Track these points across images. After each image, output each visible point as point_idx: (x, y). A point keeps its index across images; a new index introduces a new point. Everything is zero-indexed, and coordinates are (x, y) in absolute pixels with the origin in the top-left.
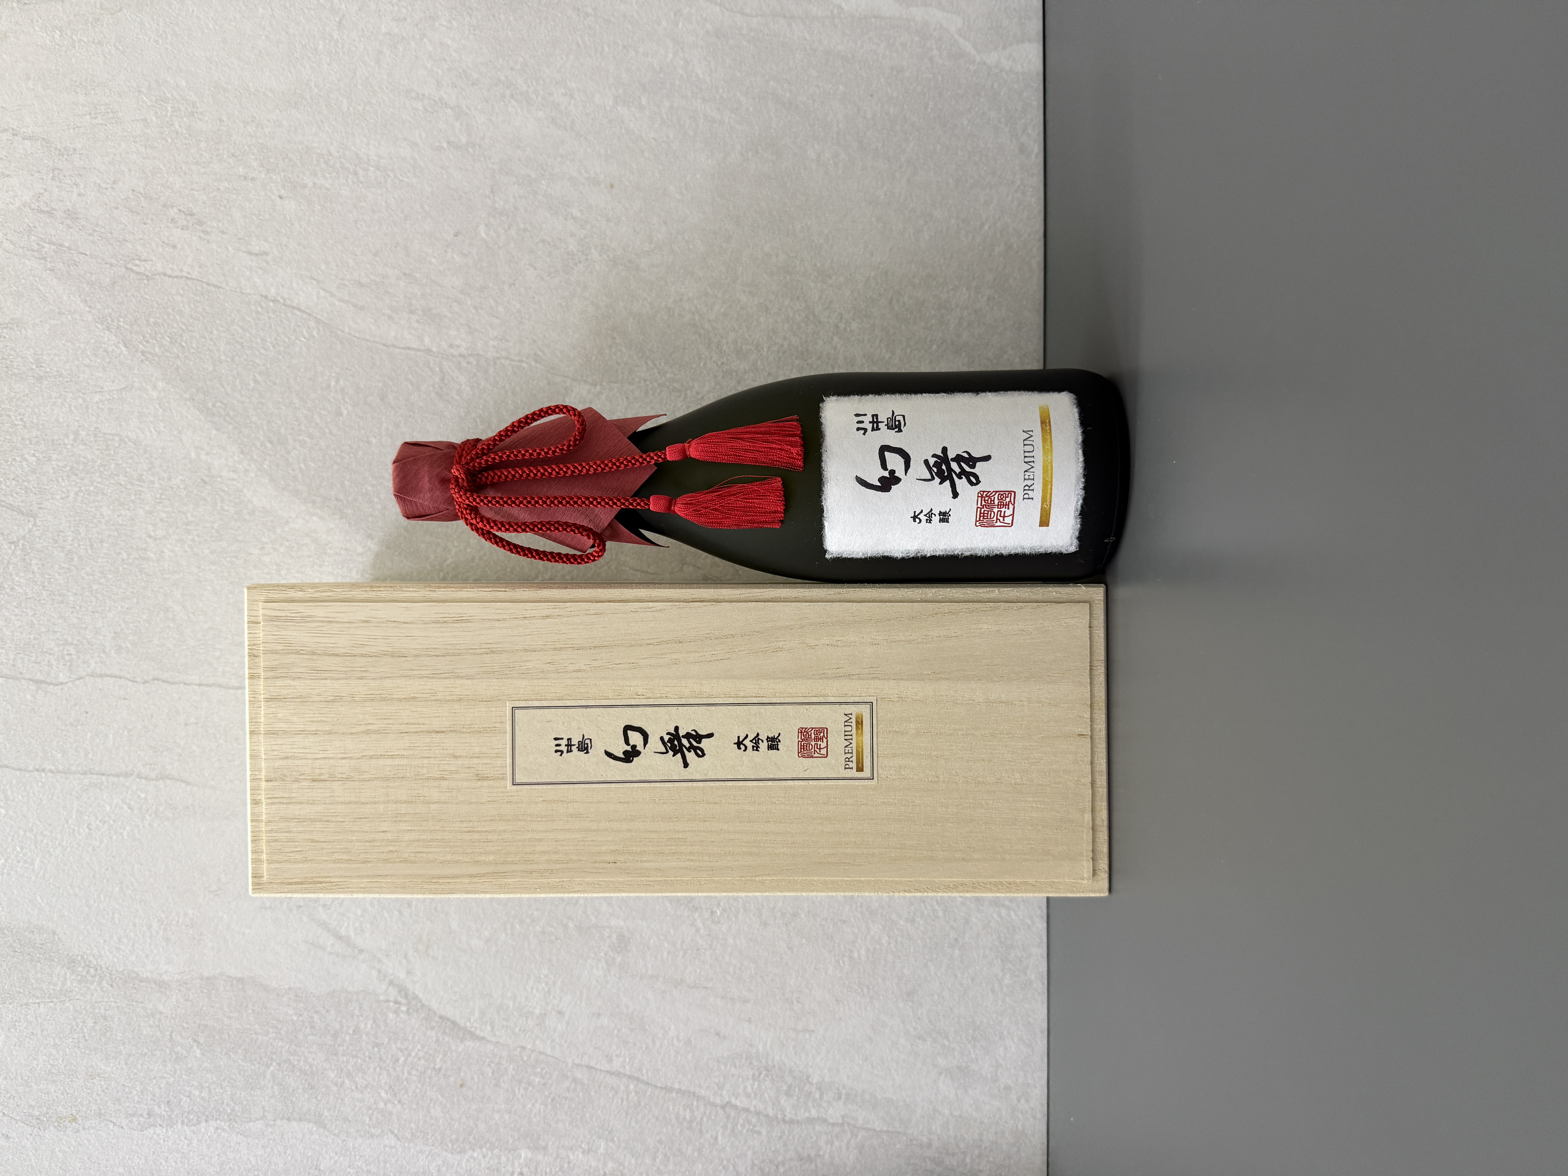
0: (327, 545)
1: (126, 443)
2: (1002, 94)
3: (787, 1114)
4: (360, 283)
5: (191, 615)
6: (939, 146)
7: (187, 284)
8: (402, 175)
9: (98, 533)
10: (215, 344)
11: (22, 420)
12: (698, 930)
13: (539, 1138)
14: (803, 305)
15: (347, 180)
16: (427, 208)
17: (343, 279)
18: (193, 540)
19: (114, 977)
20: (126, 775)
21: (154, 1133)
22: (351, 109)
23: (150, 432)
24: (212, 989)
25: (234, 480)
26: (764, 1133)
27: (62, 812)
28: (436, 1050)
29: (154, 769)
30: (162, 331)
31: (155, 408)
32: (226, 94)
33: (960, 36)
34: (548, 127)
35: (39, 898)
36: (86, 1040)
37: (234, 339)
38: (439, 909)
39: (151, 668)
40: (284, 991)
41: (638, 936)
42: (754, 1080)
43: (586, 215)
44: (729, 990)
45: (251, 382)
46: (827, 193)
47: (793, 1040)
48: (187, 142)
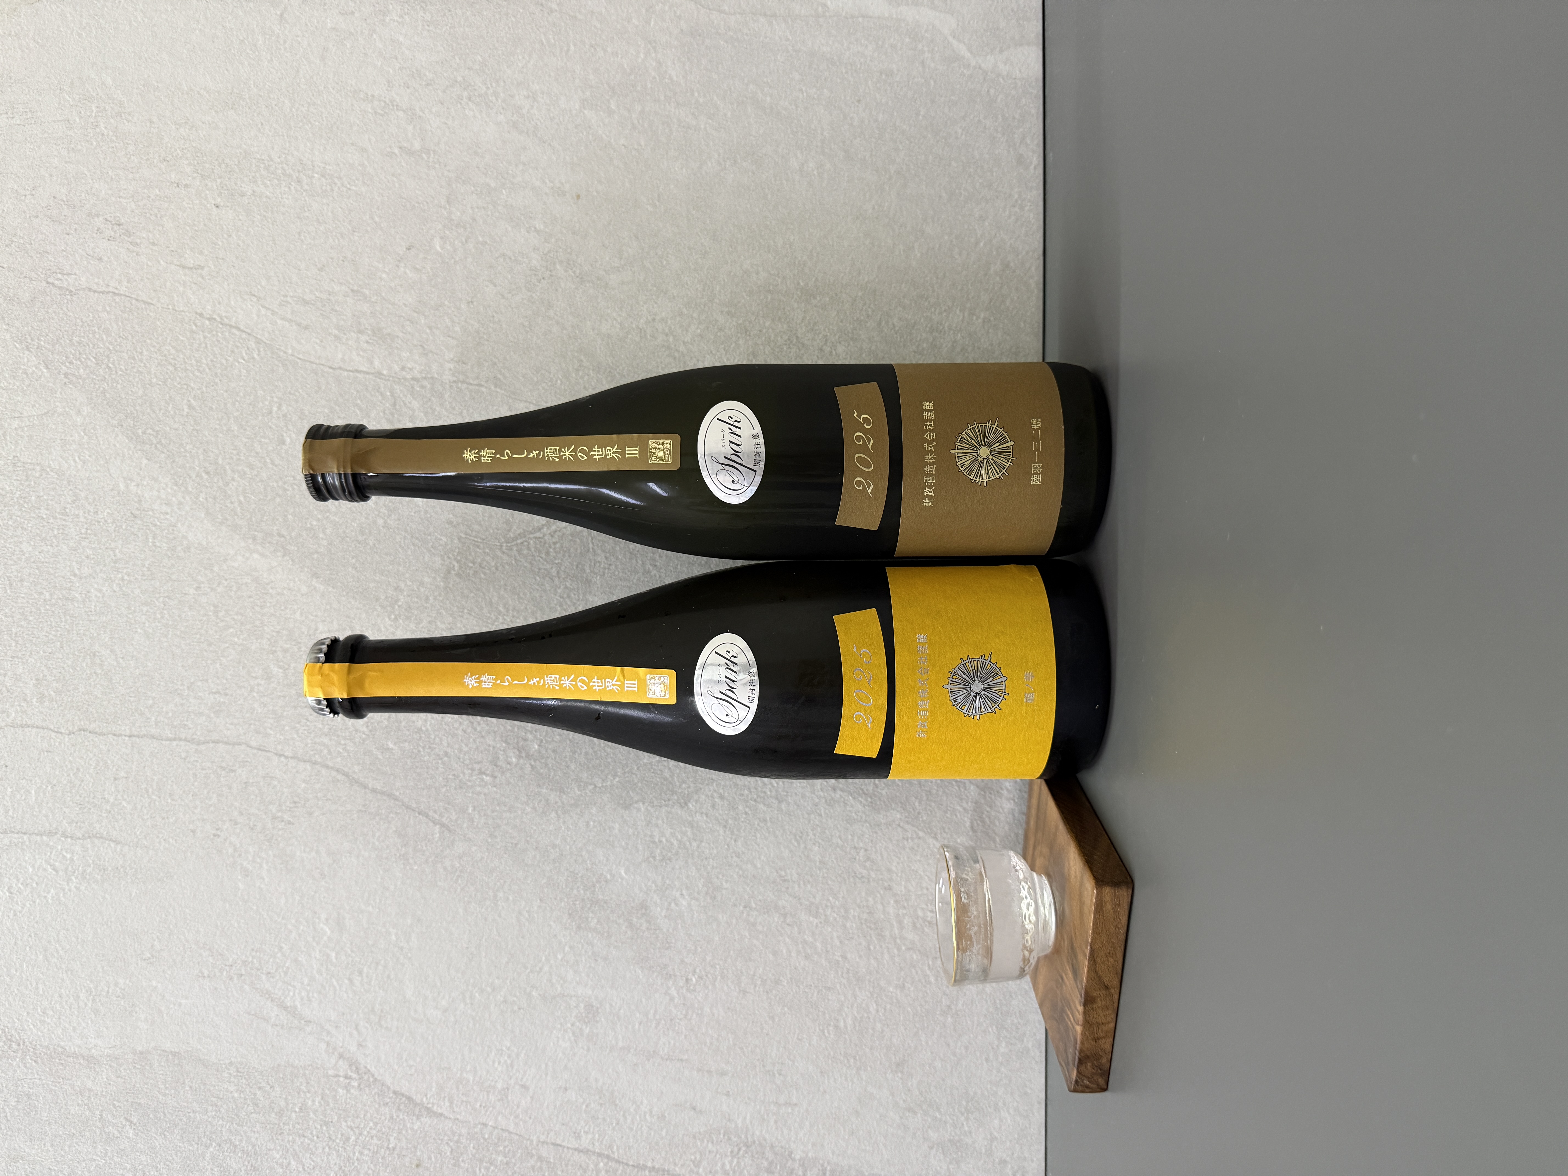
0: (268, 584)
1: (47, 473)
2: (999, 100)
4: (303, 299)
5: (121, 661)
6: (931, 157)
7: (114, 300)
8: (349, 184)
9: (18, 571)
12: (672, 999)
14: (785, 326)
15: (289, 188)
16: (377, 219)
17: (285, 296)
18: (122, 579)
19: (38, 1052)
20: (50, 834)
22: (294, 110)
23: (74, 460)
24: (146, 1064)
25: (167, 513)
28: (389, 1128)
29: (80, 828)
30: (87, 352)
31: (79, 435)
32: (156, 93)
33: (954, 37)
34: (509, 132)
37: (166, 360)
38: (392, 977)
39: (76, 718)
40: (224, 1066)
41: (608, 1006)
42: (733, 1157)
43: (550, 227)
44: (705, 1062)
45: (186, 407)
46: (811, 206)
47: (774, 1114)
48: (113, 145)
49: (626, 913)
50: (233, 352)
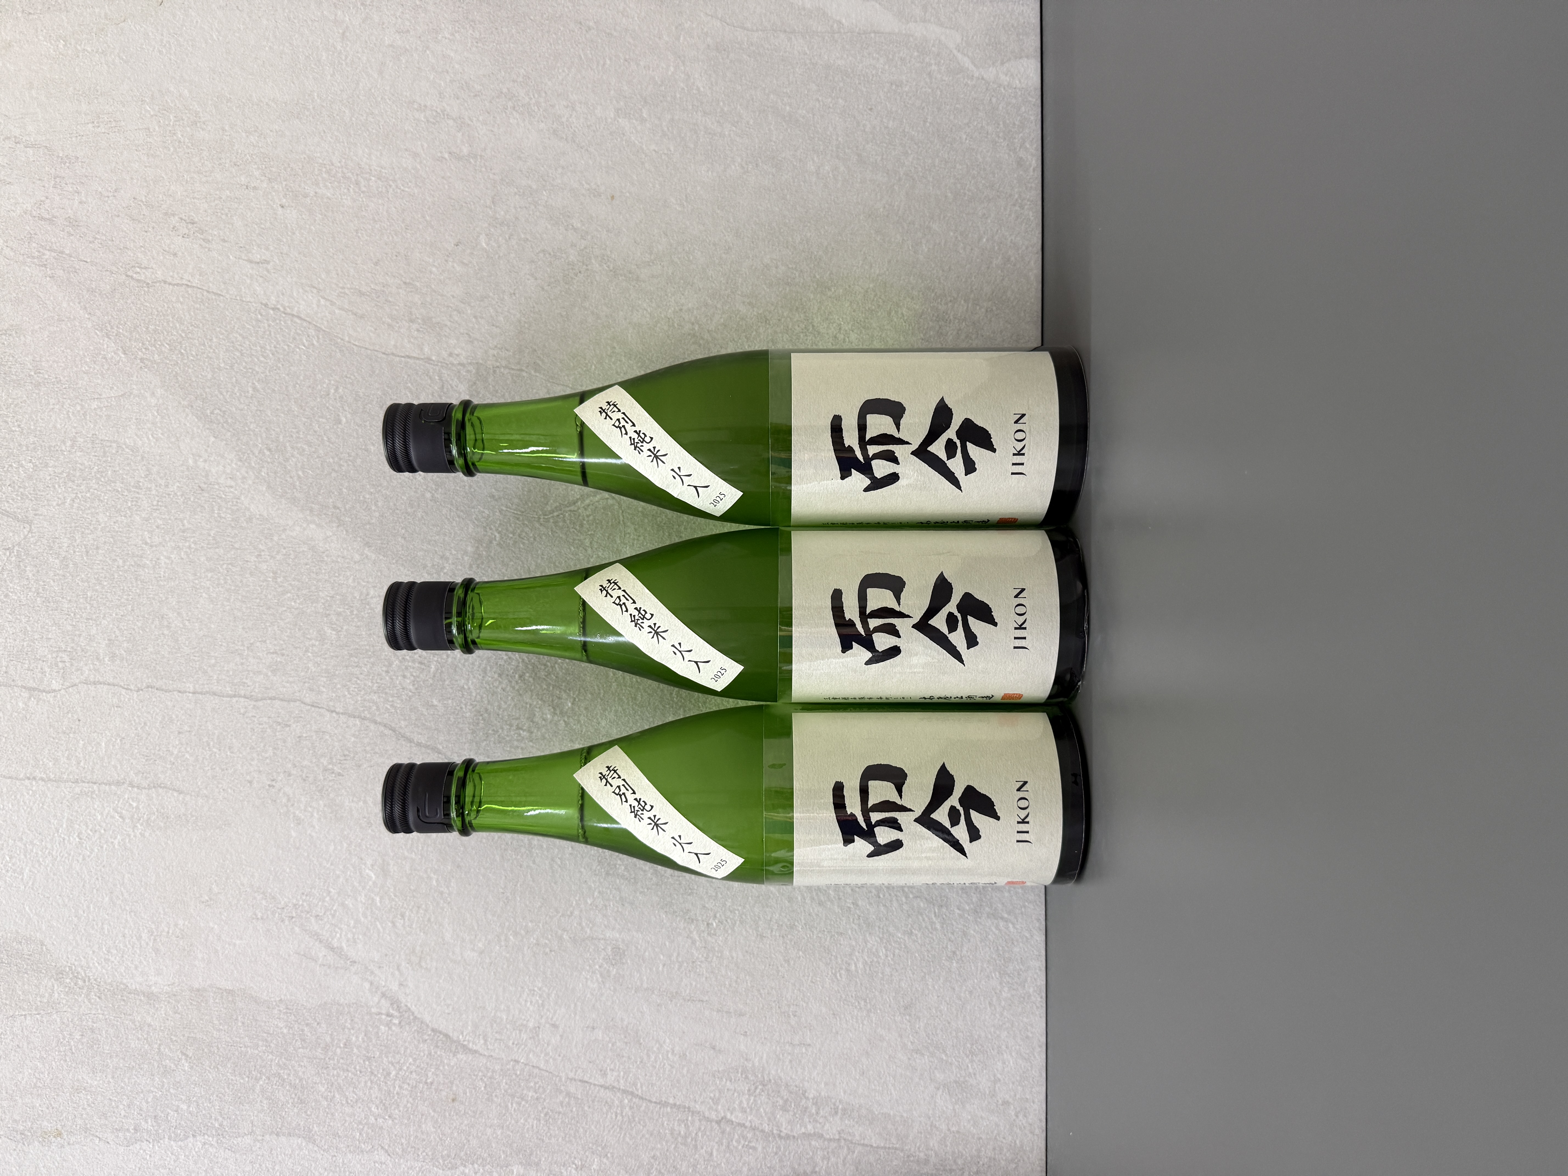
0: (323, 552)
1: (123, 450)
2: (1001, 108)
3: (783, 1130)
4: (360, 291)
5: (187, 623)
6: (937, 160)
7: (187, 292)
8: (403, 186)
9: (94, 540)
10: (214, 352)
11: (19, 426)
12: (694, 942)
13: (531, 1154)
14: (802, 316)
15: (348, 190)
16: (428, 218)
17: (343, 288)
18: (190, 547)
19: (102, 989)
20: (118, 784)
21: (140, 1149)
22: (353, 119)
23: (148, 438)
24: (202, 1001)
25: (232, 487)
26: (760, 1149)
27: (52, 821)
28: (427, 1064)
29: (146, 778)
30: (162, 339)
31: (153, 415)
32: (229, 104)
33: (959, 51)
34: (549, 139)
35: (27, 908)
36: (73, 1053)
37: (233, 347)
38: (432, 920)
39: (145, 676)
40: (274, 1003)
41: (634, 948)
42: (749, 1095)
43: (586, 225)
44: (724, 1003)
45: (250, 389)
46: (826, 205)
47: (789, 1054)
48: (189, 151)
50: (294, 339)
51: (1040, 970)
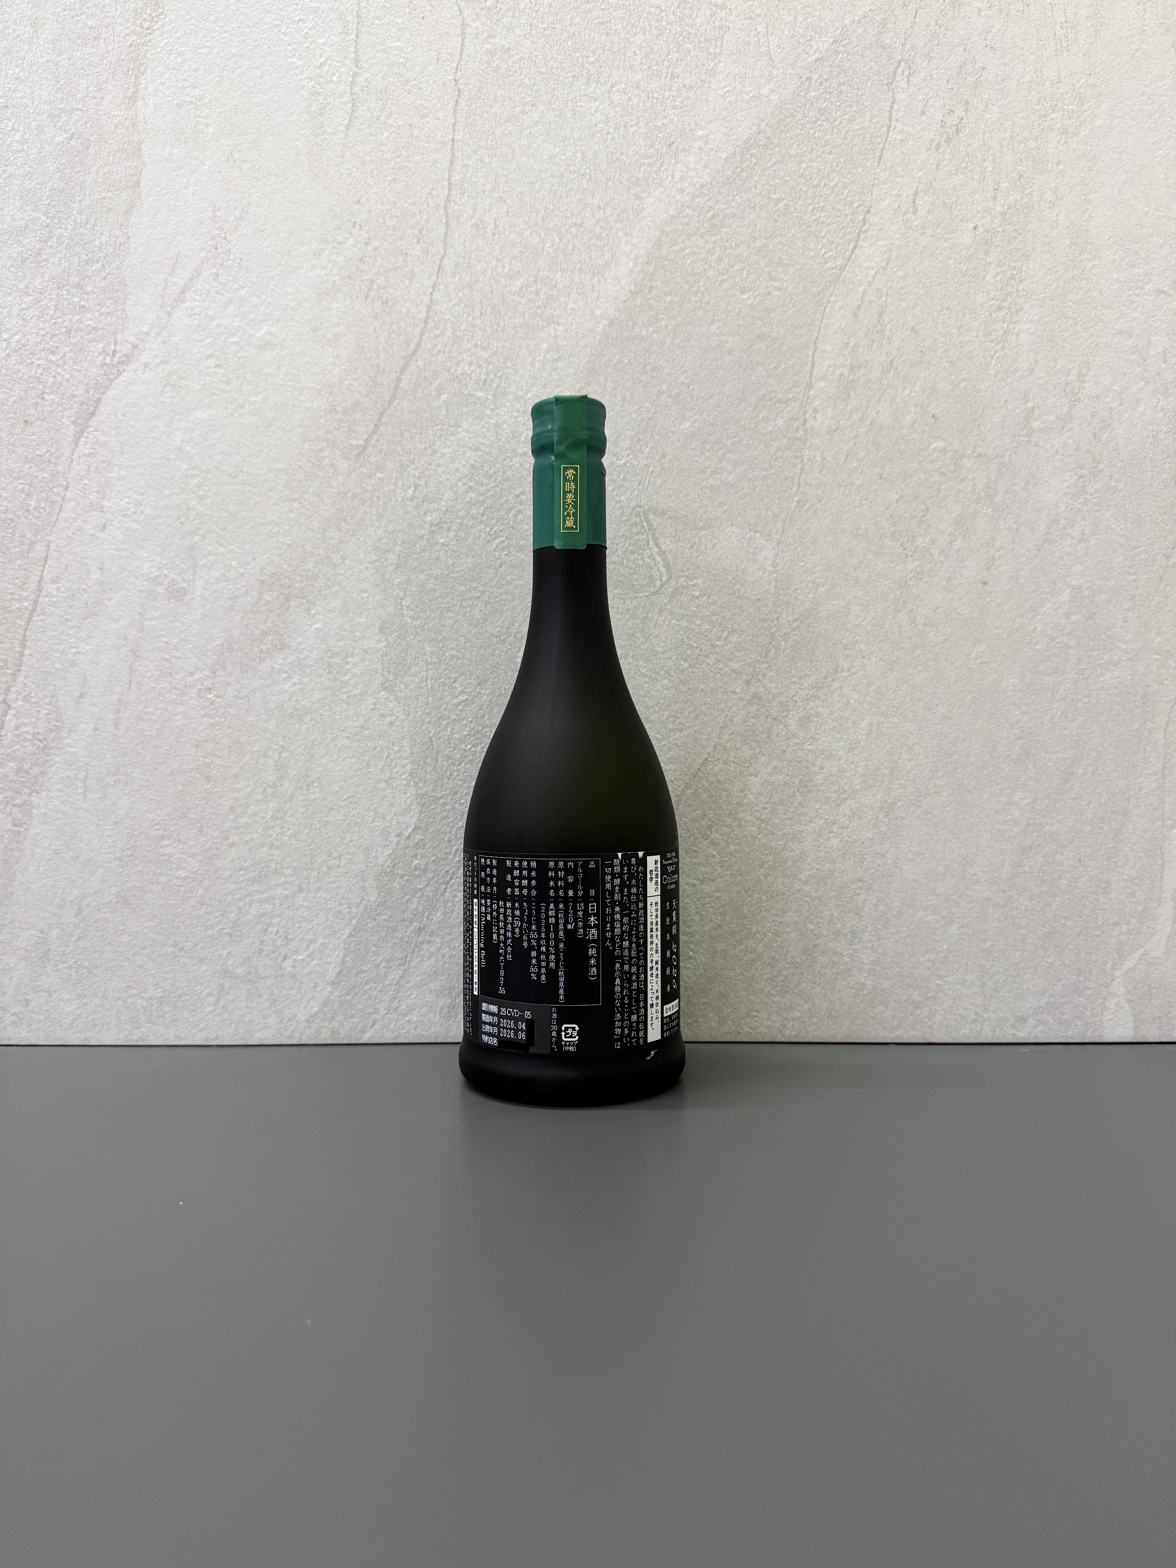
0: (603, 276)
1: (712, 60)
2: (1080, 999)
4: (884, 312)
5: (528, 131)
6: (1024, 931)
7: (883, 127)
8: (998, 358)
9: (616, 30)
10: (818, 156)
12: (191, 674)
14: (857, 787)
15: (994, 299)
16: (962, 385)
17: (887, 294)
18: (608, 133)
19: (140, 47)
20: (357, 61)
22: (1070, 304)
23: (725, 87)
24: (128, 154)
25: (673, 177)
28: (63, 394)
29: (362, 90)
30: (833, 100)
31: (750, 92)
32: (1086, 169)
33: (1143, 955)
34: (1048, 515)
36: (72, 17)
37: (823, 177)
38: (214, 397)
39: (471, 87)
40: (126, 231)
41: (185, 611)
42: (33, 734)
43: (955, 555)
44: (128, 707)
45: (777, 196)
46: (976, 813)
47: (76, 775)
48: (1035, 126)
49: (276, 628)
50: (832, 243)
51: (165, 1039)
